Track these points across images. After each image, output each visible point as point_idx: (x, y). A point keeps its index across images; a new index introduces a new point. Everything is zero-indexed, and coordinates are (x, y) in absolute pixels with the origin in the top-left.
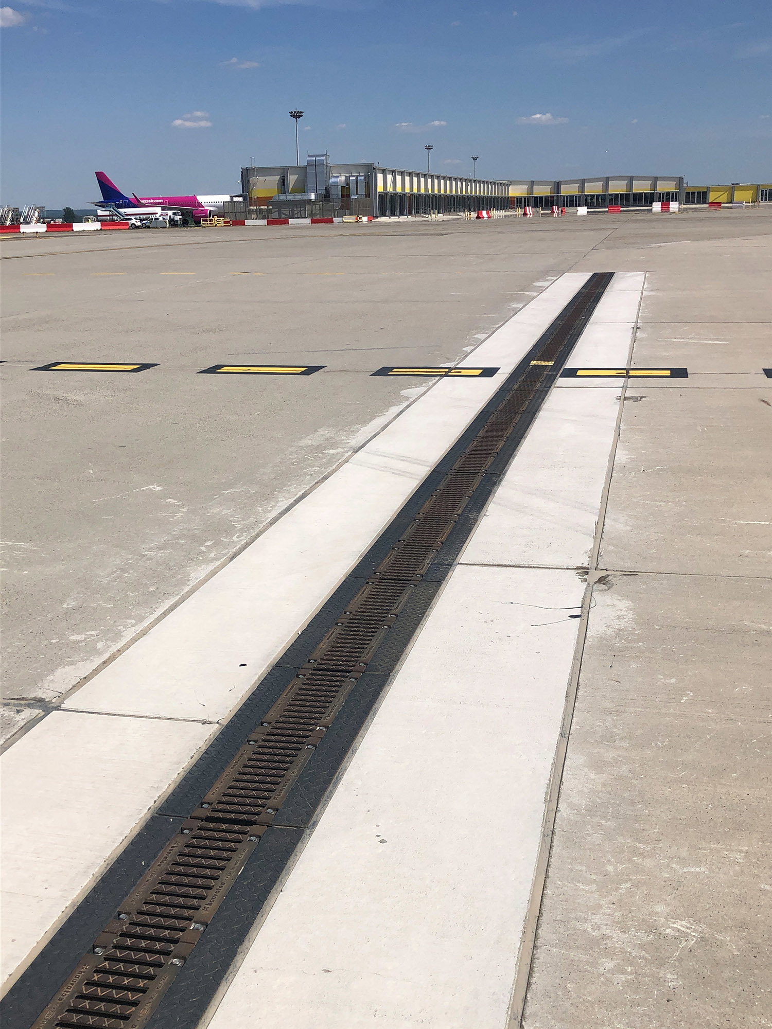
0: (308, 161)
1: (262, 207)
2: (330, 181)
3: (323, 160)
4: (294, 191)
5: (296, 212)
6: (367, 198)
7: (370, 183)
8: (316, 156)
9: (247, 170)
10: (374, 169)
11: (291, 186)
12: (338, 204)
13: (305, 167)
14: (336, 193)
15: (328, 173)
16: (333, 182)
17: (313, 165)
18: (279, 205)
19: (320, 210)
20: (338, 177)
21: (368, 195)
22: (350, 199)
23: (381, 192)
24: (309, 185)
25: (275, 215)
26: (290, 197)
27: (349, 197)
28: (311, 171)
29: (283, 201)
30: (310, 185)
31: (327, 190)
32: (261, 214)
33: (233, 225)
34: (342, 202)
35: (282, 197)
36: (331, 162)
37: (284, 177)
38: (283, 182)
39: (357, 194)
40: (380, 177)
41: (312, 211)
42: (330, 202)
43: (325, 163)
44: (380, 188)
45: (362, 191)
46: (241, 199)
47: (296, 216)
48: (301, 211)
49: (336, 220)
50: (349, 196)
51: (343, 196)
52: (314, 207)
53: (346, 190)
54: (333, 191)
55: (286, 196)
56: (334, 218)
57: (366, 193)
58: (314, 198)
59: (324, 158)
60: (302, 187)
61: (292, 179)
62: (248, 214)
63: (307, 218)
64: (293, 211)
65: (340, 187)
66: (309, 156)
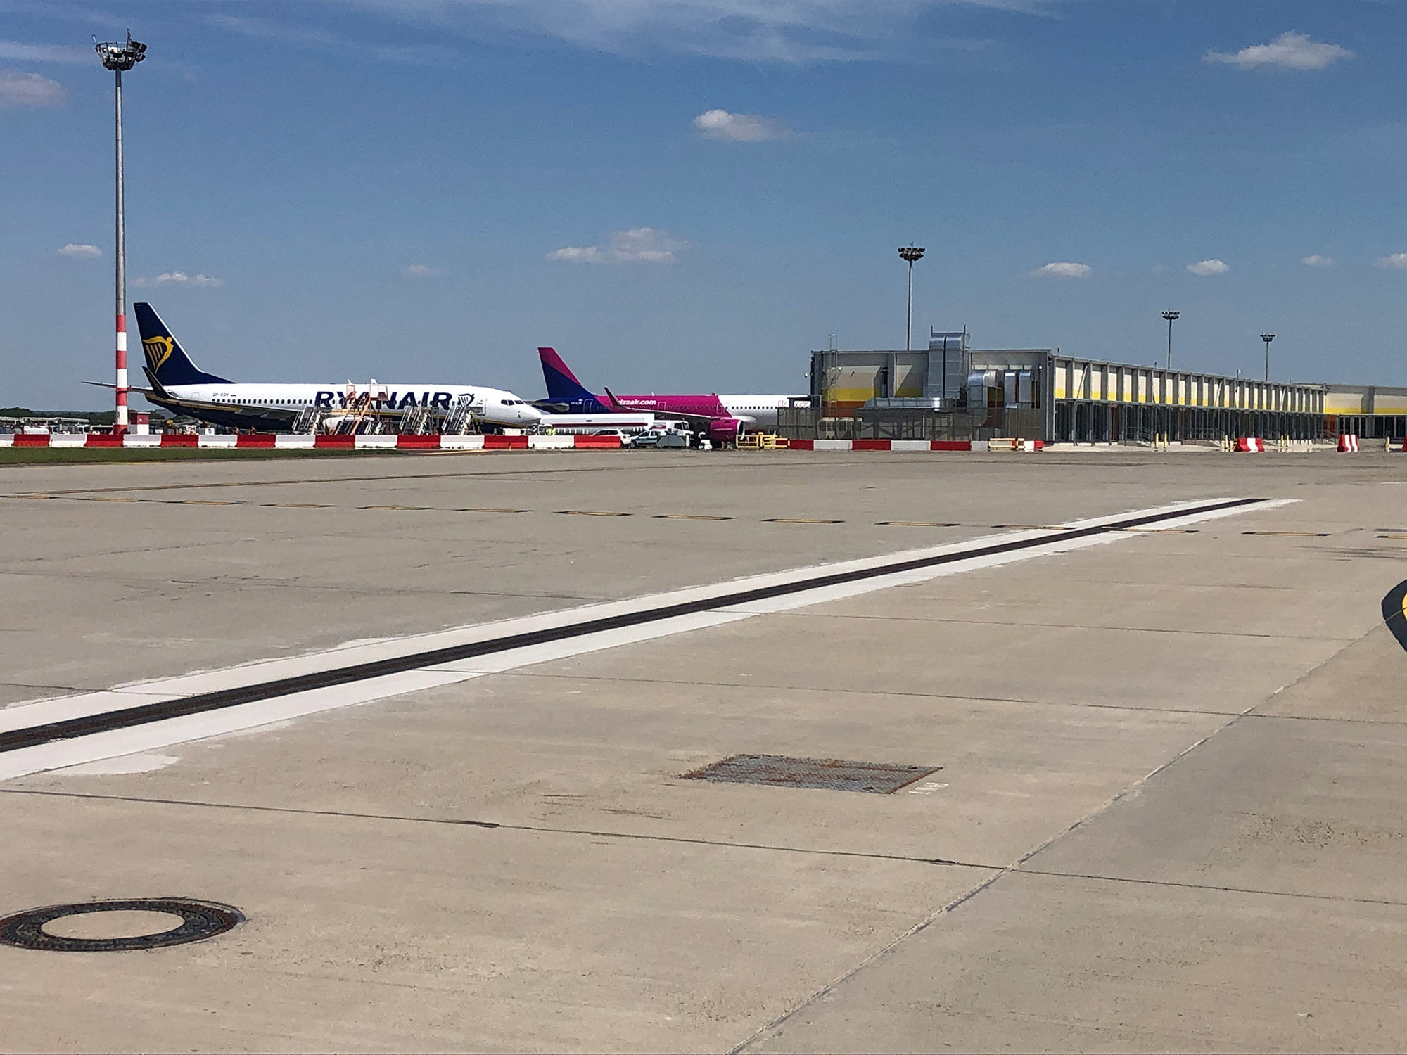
0: (931, 343)
1: (846, 419)
2: (969, 378)
3: (958, 342)
4: (903, 393)
5: (904, 429)
6: (1035, 408)
7: (1041, 382)
8: (946, 335)
9: (822, 355)
10: (1050, 359)
11: (898, 386)
12: (980, 419)
13: (925, 353)
14: (978, 399)
15: (966, 364)
16: (973, 381)
17: (941, 350)
18: (875, 416)
19: (948, 426)
20: (983, 372)
21: (1037, 404)
22: (1004, 410)
23: (1062, 400)
24: (929, 384)
25: (867, 433)
26: (895, 404)
27: (1003, 406)
28: (937, 360)
29: (883, 409)
30: (934, 383)
31: (963, 393)
32: (842, 432)
33: (791, 447)
34: (988, 414)
35: (882, 404)
36: (972, 346)
37: (887, 368)
38: (885, 377)
39: (1017, 401)
40: (1060, 373)
41: (934, 427)
42: (968, 414)
43: (961, 348)
44: (1060, 393)
45: (1026, 396)
46: (808, 404)
47: (904, 435)
48: (913, 427)
49: (977, 445)
50: (1002, 404)
51: (991, 404)
52: (938, 421)
53: (996, 394)
54: (973, 396)
55: (889, 401)
56: (972, 442)
57: (1033, 399)
58: (938, 406)
59: (960, 339)
60: (917, 387)
61: (901, 372)
62: (820, 430)
63: (923, 439)
64: (900, 427)
65: (986, 389)
66: (933, 335)
